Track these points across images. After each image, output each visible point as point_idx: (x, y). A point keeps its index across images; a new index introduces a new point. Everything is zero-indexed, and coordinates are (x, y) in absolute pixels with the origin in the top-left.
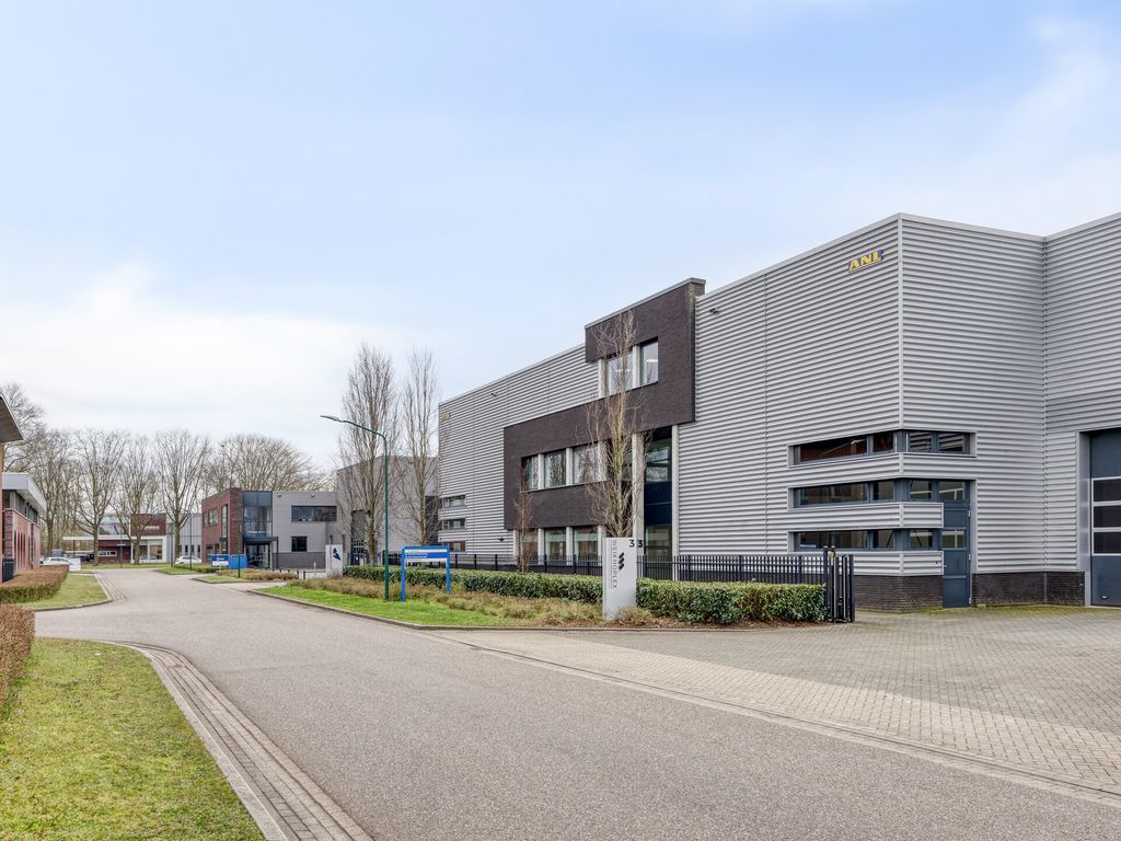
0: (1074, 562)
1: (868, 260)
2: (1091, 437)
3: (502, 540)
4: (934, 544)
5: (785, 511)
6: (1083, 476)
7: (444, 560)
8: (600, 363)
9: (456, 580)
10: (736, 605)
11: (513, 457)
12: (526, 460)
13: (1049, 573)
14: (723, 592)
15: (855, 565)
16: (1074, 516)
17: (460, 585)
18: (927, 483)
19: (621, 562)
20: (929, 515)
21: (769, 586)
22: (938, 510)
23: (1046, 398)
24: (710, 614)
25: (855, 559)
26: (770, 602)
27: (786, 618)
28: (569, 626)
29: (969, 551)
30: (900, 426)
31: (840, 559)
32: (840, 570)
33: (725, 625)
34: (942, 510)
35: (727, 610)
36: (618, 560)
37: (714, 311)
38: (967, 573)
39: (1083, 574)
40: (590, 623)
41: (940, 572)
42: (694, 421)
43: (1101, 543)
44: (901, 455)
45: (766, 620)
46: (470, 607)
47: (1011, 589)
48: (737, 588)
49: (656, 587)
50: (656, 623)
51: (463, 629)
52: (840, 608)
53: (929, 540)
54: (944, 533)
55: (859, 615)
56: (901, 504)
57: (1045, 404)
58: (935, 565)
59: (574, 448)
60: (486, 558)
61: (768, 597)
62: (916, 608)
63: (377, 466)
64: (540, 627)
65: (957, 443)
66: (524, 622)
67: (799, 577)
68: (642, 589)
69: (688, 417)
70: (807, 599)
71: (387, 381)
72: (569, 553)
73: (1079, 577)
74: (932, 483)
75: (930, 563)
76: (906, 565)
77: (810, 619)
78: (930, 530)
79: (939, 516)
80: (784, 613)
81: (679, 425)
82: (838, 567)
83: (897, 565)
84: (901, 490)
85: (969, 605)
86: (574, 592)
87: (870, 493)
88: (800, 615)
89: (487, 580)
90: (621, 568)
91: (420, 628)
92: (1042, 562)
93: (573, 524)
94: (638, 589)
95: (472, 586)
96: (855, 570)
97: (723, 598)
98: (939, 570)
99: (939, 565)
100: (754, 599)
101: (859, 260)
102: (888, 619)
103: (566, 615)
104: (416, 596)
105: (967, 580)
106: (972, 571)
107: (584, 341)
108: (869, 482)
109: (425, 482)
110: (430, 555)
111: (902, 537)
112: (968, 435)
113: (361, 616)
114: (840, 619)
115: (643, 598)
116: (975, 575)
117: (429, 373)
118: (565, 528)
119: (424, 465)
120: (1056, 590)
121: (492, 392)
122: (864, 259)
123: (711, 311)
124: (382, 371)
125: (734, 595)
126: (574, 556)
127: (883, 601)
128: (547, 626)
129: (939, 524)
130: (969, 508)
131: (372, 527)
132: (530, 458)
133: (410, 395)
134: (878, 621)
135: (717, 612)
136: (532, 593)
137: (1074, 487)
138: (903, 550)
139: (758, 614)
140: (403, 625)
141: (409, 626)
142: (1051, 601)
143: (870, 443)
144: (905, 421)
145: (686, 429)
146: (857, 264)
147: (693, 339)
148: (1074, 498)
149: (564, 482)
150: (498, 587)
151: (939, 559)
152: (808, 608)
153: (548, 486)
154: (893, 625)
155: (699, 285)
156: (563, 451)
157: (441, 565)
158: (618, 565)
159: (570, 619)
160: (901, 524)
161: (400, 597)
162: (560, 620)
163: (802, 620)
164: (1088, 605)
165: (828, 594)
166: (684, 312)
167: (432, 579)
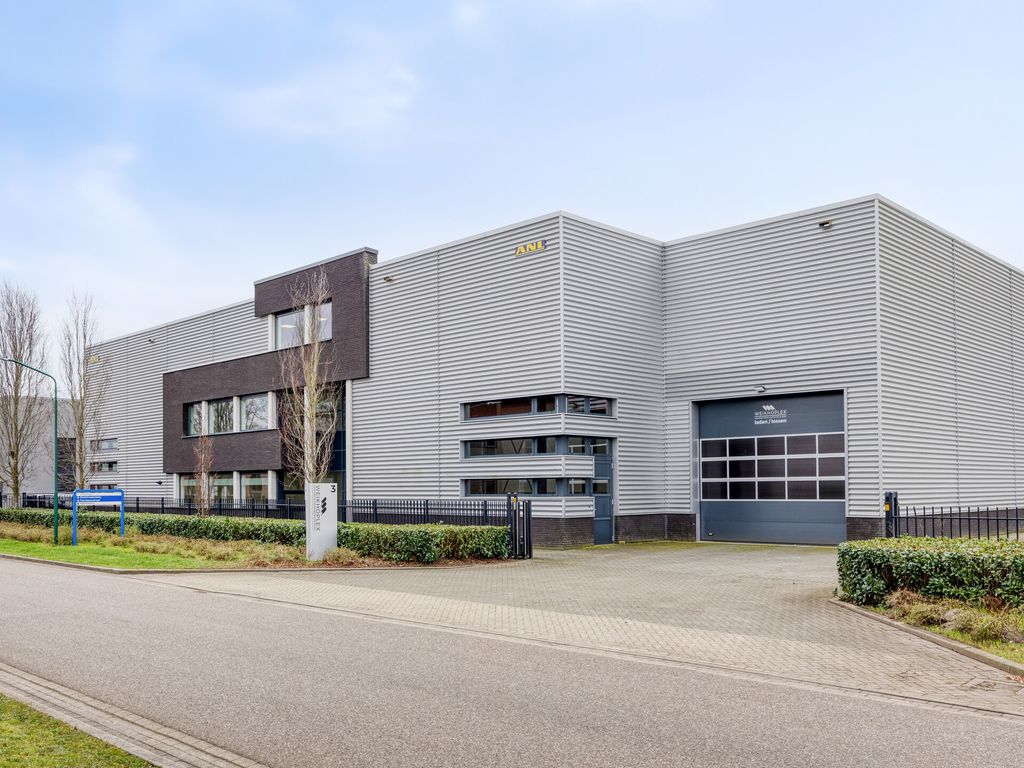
0: (688, 506)
1: (533, 248)
2: (700, 406)
3: (160, 483)
4: (587, 491)
5: (458, 461)
6: (694, 437)
7: (118, 503)
8: (271, 318)
9: (130, 523)
10: (438, 545)
11: (174, 403)
12: (187, 408)
13: (669, 515)
14: (426, 533)
15: (533, 508)
16: (688, 468)
17: (135, 528)
18: (580, 439)
19: (323, 506)
20: (583, 467)
21: (464, 528)
22: (591, 463)
23: (665, 373)
24: (414, 554)
25: (533, 503)
26: (465, 541)
27: (478, 556)
28: (278, 567)
29: (611, 498)
30: (562, 390)
31: (521, 503)
32: (521, 513)
33: (428, 563)
34: (593, 462)
35: (430, 550)
36: (321, 504)
37: (388, 280)
38: (611, 516)
39: (695, 515)
40: (298, 563)
41: (592, 514)
42: (368, 377)
43: (708, 491)
44: (563, 415)
45: (462, 558)
46: (162, 551)
47: (642, 528)
48: (439, 529)
49: (357, 530)
50: (363, 562)
51: (168, 572)
52: (521, 546)
53: (585, 487)
54: (594, 481)
55: (535, 553)
56: (563, 457)
57: (664, 378)
58: (587, 508)
59: (241, 397)
60: (153, 501)
61: (464, 537)
62: (575, 545)
63: (22, 407)
64: (249, 568)
65: (600, 407)
66: (230, 564)
67: (485, 520)
68: (343, 531)
69: (362, 373)
70: (496, 539)
71: (33, 319)
72: (236, 496)
73: (690, 518)
74: (584, 439)
75: (584, 507)
76: (567, 509)
77: (497, 557)
78: (583, 479)
79: (590, 468)
80: (477, 551)
81: (353, 380)
82: (519, 510)
83: (560, 509)
84: (562, 446)
85: (612, 542)
86: (268, 534)
87: (535, 446)
88: (490, 553)
89: (166, 523)
90: (323, 511)
91: (121, 573)
92: (663, 506)
93: (241, 469)
94: (339, 531)
95: (148, 529)
96: (533, 513)
97: (427, 539)
98: (591, 513)
99: (591, 508)
100: (453, 540)
101: (525, 247)
102: (557, 555)
103: (273, 557)
104: (86, 540)
105: (611, 521)
106: (615, 514)
107: (254, 296)
108: (534, 438)
109: (84, 424)
110: (104, 499)
111: (563, 486)
112: (610, 401)
113: (37, 561)
114: (522, 556)
115: (343, 540)
116: (616, 517)
117: (90, 317)
118: (232, 472)
119: (83, 408)
120: (674, 528)
121: (150, 338)
122: (529, 246)
123: (385, 279)
124: (27, 311)
125: (435, 536)
126: (241, 500)
127: (547, 539)
128: (257, 568)
129: (591, 474)
130: (612, 461)
131: (16, 468)
132: (192, 404)
133: (69, 337)
134: (549, 556)
135: (420, 551)
136: (219, 536)
137: (687, 445)
138: (564, 496)
139: (456, 553)
140: (99, 570)
141: (104, 571)
142: (670, 537)
143: (534, 405)
144: (566, 387)
145: (359, 384)
146: (523, 250)
147: (367, 303)
148: (687, 454)
149: (232, 428)
150: (179, 530)
151: (591, 503)
152: (496, 547)
153: (212, 432)
154: (568, 560)
155: (373, 255)
156: (230, 398)
157: (115, 509)
158: (321, 509)
159: (277, 561)
160: (562, 474)
161: (71, 541)
162: (267, 561)
163: (491, 557)
164: (698, 541)
165: (512, 535)
166: (359, 278)
167: (98, 523)
